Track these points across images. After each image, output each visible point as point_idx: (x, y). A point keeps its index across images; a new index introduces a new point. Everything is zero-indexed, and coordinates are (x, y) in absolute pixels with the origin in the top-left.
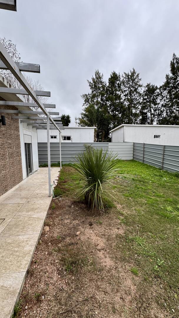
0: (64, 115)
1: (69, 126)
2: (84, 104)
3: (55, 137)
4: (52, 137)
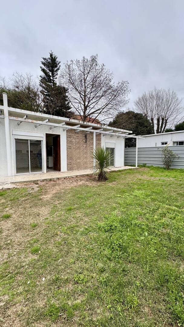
3: (166, 143)
4: (163, 144)
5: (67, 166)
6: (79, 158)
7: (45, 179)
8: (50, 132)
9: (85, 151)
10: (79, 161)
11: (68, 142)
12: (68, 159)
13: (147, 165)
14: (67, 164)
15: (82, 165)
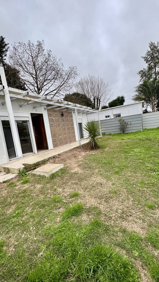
0: (119, 97)
1: (124, 105)
2: (140, 80)
3: (109, 117)
4: (106, 117)
5: (53, 143)
6: (60, 135)
7: (50, 158)
8: (34, 112)
9: (63, 127)
10: (60, 137)
11: (50, 121)
12: (52, 137)
13: (106, 134)
14: (53, 142)
15: (63, 140)
